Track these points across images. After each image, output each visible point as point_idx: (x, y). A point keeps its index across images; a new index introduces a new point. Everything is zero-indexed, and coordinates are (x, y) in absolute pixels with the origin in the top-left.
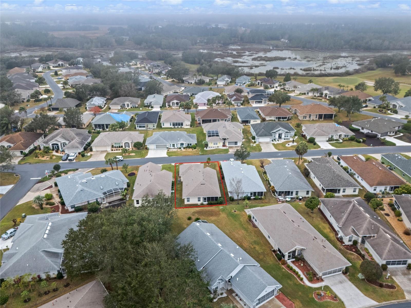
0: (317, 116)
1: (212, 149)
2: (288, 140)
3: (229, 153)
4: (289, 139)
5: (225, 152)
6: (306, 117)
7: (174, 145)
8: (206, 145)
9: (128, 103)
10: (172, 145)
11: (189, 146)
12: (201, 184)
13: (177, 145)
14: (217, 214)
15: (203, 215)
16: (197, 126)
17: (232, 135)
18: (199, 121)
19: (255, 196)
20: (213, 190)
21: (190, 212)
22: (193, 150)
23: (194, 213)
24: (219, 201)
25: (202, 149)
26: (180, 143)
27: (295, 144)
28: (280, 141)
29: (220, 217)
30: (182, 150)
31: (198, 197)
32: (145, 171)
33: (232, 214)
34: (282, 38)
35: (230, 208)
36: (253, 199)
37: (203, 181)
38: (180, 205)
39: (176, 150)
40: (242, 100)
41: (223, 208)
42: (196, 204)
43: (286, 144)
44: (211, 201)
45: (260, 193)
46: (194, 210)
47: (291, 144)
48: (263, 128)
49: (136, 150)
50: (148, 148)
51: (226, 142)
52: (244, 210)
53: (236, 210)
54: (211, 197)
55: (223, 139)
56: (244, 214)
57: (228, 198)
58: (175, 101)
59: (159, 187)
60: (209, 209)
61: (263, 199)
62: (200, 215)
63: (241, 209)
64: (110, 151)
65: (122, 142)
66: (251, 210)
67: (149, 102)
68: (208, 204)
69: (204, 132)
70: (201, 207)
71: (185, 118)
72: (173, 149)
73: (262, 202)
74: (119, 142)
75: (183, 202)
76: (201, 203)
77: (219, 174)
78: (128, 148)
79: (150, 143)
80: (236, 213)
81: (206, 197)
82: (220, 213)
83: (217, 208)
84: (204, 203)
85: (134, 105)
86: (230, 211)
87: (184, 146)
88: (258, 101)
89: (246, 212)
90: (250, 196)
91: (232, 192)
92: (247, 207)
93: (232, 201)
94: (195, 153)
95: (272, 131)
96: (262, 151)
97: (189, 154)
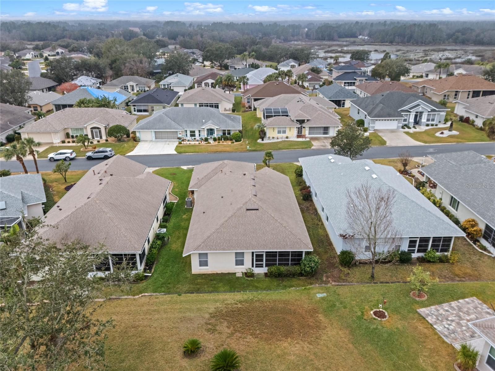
0: (469, 95)
1: (275, 140)
2: (434, 127)
3: (313, 148)
4: (436, 125)
5: (304, 146)
6: (448, 96)
7: (194, 132)
8: (263, 134)
9: (131, 83)
10: (189, 133)
11: (226, 136)
12: (247, 210)
13: (199, 132)
14: (309, 326)
15: (251, 331)
16: (245, 111)
17: (317, 113)
18: (248, 102)
19: (425, 251)
20: (285, 227)
21: (201, 310)
22: (233, 143)
23: (213, 321)
24: (305, 266)
25: (252, 141)
26: (206, 129)
27: (454, 133)
28: (419, 129)
29: (322, 343)
30: (210, 143)
31: (237, 250)
32: (95, 174)
33: (372, 327)
34: (360, 35)
35: (354, 298)
36: (419, 261)
37: (254, 199)
38: (178, 275)
39: (198, 143)
40: (321, 81)
41: (327, 296)
42: (229, 274)
43: (436, 133)
44: (279, 267)
45: (439, 241)
46: (219, 304)
47: (447, 133)
48: (380, 103)
49: (114, 143)
50: (138, 137)
51: (304, 127)
52: (417, 312)
53: (384, 311)
54: (278, 253)
55: (297, 120)
56: (426, 328)
57: (335, 257)
58: (210, 81)
59: (110, 217)
60: (276, 301)
61: (451, 261)
62: (239, 331)
63: (400, 307)
64: (58, 143)
65: (86, 126)
66: (441, 311)
67: (166, 84)
68: (269, 276)
69: (258, 116)
70: (246, 287)
71: (223, 96)
72: (191, 141)
73: (451, 271)
74: (81, 127)
75: (184, 266)
76: (245, 271)
77: (296, 187)
78: (99, 139)
79: (143, 128)
80: (388, 326)
81: (264, 252)
82: (320, 323)
83: (303, 297)
84: (257, 271)
85: (142, 87)
86: (359, 314)
87: (215, 135)
88: (348, 83)
89: (435, 326)
90: (406, 251)
91: (346, 235)
92: (421, 299)
93: (351, 267)
94: (238, 149)
95: (401, 107)
96: (387, 145)
97: (225, 150)
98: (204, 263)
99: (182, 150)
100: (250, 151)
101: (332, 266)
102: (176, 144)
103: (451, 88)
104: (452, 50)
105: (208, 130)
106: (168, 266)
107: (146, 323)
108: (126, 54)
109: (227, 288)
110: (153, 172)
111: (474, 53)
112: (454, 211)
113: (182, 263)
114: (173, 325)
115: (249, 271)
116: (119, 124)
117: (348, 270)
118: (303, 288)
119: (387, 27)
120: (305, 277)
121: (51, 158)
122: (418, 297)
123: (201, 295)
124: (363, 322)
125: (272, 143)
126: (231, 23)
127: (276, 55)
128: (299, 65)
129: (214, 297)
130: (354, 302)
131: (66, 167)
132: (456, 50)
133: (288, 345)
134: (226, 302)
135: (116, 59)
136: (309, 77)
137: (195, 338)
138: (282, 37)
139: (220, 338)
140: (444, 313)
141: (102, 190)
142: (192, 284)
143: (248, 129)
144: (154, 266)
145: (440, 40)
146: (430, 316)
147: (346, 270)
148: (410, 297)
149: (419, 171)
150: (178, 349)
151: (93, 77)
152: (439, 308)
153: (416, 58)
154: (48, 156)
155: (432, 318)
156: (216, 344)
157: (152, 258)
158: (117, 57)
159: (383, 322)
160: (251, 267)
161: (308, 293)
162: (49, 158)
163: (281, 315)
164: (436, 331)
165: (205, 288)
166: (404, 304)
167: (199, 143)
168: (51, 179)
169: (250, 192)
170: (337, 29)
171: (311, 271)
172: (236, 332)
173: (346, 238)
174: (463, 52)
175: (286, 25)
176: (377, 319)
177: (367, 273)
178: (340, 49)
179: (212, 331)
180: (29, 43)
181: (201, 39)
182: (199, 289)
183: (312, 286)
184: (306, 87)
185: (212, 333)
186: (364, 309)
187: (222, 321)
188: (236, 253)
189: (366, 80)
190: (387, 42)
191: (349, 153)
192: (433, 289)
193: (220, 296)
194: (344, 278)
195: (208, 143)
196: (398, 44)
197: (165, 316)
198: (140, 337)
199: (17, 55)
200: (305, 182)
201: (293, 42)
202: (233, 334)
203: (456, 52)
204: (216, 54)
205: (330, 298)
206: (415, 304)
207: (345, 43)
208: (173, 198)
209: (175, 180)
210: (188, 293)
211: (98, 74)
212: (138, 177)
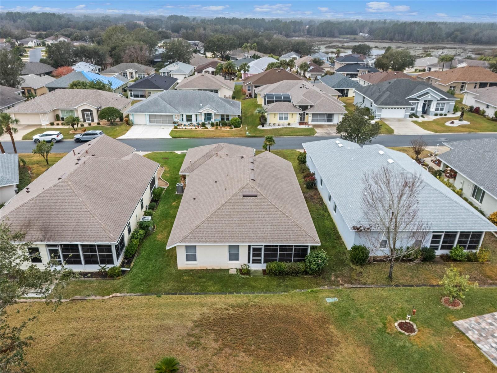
0: (475, 86)
1: (276, 127)
2: (443, 117)
3: (316, 135)
4: (445, 115)
5: (307, 133)
6: (454, 87)
7: (191, 116)
8: (263, 121)
9: (131, 70)
10: (185, 118)
11: (224, 121)
12: (244, 196)
13: (196, 117)
14: (317, 340)
15: (245, 347)
16: (245, 99)
17: (321, 99)
18: (249, 90)
19: (450, 247)
20: (287, 217)
21: (183, 317)
22: (232, 128)
23: (197, 331)
24: (310, 263)
25: (252, 127)
26: (203, 114)
27: (465, 122)
28: (427, 118)
29: (335, 364)
30: (208, 128)
31: (230, 242)
32: (75, 155)
33: (398, 345)
34: (361, 32)
35: (373, 305)
36: (443, 259)
37: (252, 184)
38: (161, 270)
39: (194, 128)
40: (323, 72)
41: (339, 301)
42: (221, 270)
43: (445, 122)
44: (280, 263)
45: (467, 236)
46: (206, 308)
47: (457, 123)
48: (387, 90)
49: (106, 126)
50: (132, 121)
51: (307, 114)
52: (453, 325)
53: (411, 323)
54: (279, 247)
55: (300, 106)
56: (468, 347)
57: (344, 253)
58: (211, 69)
59: (82, 201)
60: (276, 306)
61: (480, 260)
62: (229, 346)
63: (431, 318)
64: (47, 125)
65: (76, 107)
66: (484, 325)
67: (166, 71)
68: (268, 274)
69: (259, 103)
70: (241, 286)
71: (223, 83)
72: (187, 126)
73: (481, 272)
74: (71, 109)
75: (169, 260)
76: (240, 267)
77: (299, 175)
78: (90, 122)
79: (136, 111)
80: (419, 344)
81: (262, 245)
82: (332, 336)
83: (309, 302)
84: (254, 267)
85: (141, 74)
86: (380, 325)
87: (213, 120)
88: (351, 74)
89: (479, 345)
90: (428, 247)
91: (361, 227)
92: (456, 308)
93: (363, 265)
94: (236, 135)
95: (408, 95)
96: (395, 133)
97: (222, 136)
98: (191, 257)
99: (178, 134)
100: (250, 137)
101: (342, 263)
102: (172, 128)
103: (457, 79)
104: (452, 48)
105: (205, 114)
106: (150, 260)
107: (112, 333)
108: (126, 41)
109: (218, 287)
110: (144, 156)
111: (473, 51)
112: (478, 203)
113: (168, 256)
114: (146, 336)
115: (244, 268)
116: (111, 106)
117: (361, 269)
118: (309, 290)
119: (386, 25)
120: (310, 276)
121: (35, 139)
122: (452, 305)
123: (185, 296)
124: (385, 337)
125: (273, 129)
126: (233, 18)
127: (278, 47)
128: (301, 57)
129: (200, 300)
130: (373, 310)
131: (48, 148)
132: (455, 48)
133: (291, 366)
134: (215, 307)
135: (116, 46)
136: (312, 67)
137: (173, 355)
138: (284, 33)
139: (205, 355)
140: (487, 327)
141: (76, 170)
142: (177, 281)
143: (248, 115)
144: (134, 259)
145: (439, 38)
146: (470, 330)
147: (358, 268)
148: (441, 305)
149: (432, 161)
150: (149, 370)
151: (92, 63)
152: (480, 321)
153: (416, 55)
154: (33, 137)
155: (474, 333)
156: (198, 364)
157: (132, 250)
158: (117, 44)
159: (412, 338)
160: (246, 262)
161: (315, 297)
162: (34, 140)
163: (282, 325)
164: (481, 351)
165: (191, 287)
166: (436, 314)
167: (196, 128)
168: (32, 161)
169: (248, 176)
170: (337, 26)
171: (317, 269)
172: (225, 348)
173: (361, 231)
174: (462, 51)
175: (288, 21)
176: (404, 334)
177: (383, 272)
178: (340, 45)
179: (194, 345)
180: (33, 32)
181: (203, 32)
182: (184, 288)
183: (321, 288)
184: (308, 77)
185: (195, 348)
186: (386, 319)
187: (209, 331)
188: (230, 246)
189: (369, 72)
190: (387, 39)
191: (356, 139)
192: (469, 296)
193: (210, 299)
194: (356, 278)
195: (205, 128)
196: (398, 41)
197: (137, 323)
198: (102, 352)
199: (19, 43)
200: (309, 169)
201: (294, 38)
202: (221, 350)
203: (456, 50)
204: (217, 45)
205: (342, 304)
206: (449, 314)
207: (345, 40)
208: (163, 183)
209: (167, 164)
210: (169, 294)
211: (98, 61)
212: (123, 159)
